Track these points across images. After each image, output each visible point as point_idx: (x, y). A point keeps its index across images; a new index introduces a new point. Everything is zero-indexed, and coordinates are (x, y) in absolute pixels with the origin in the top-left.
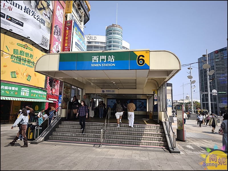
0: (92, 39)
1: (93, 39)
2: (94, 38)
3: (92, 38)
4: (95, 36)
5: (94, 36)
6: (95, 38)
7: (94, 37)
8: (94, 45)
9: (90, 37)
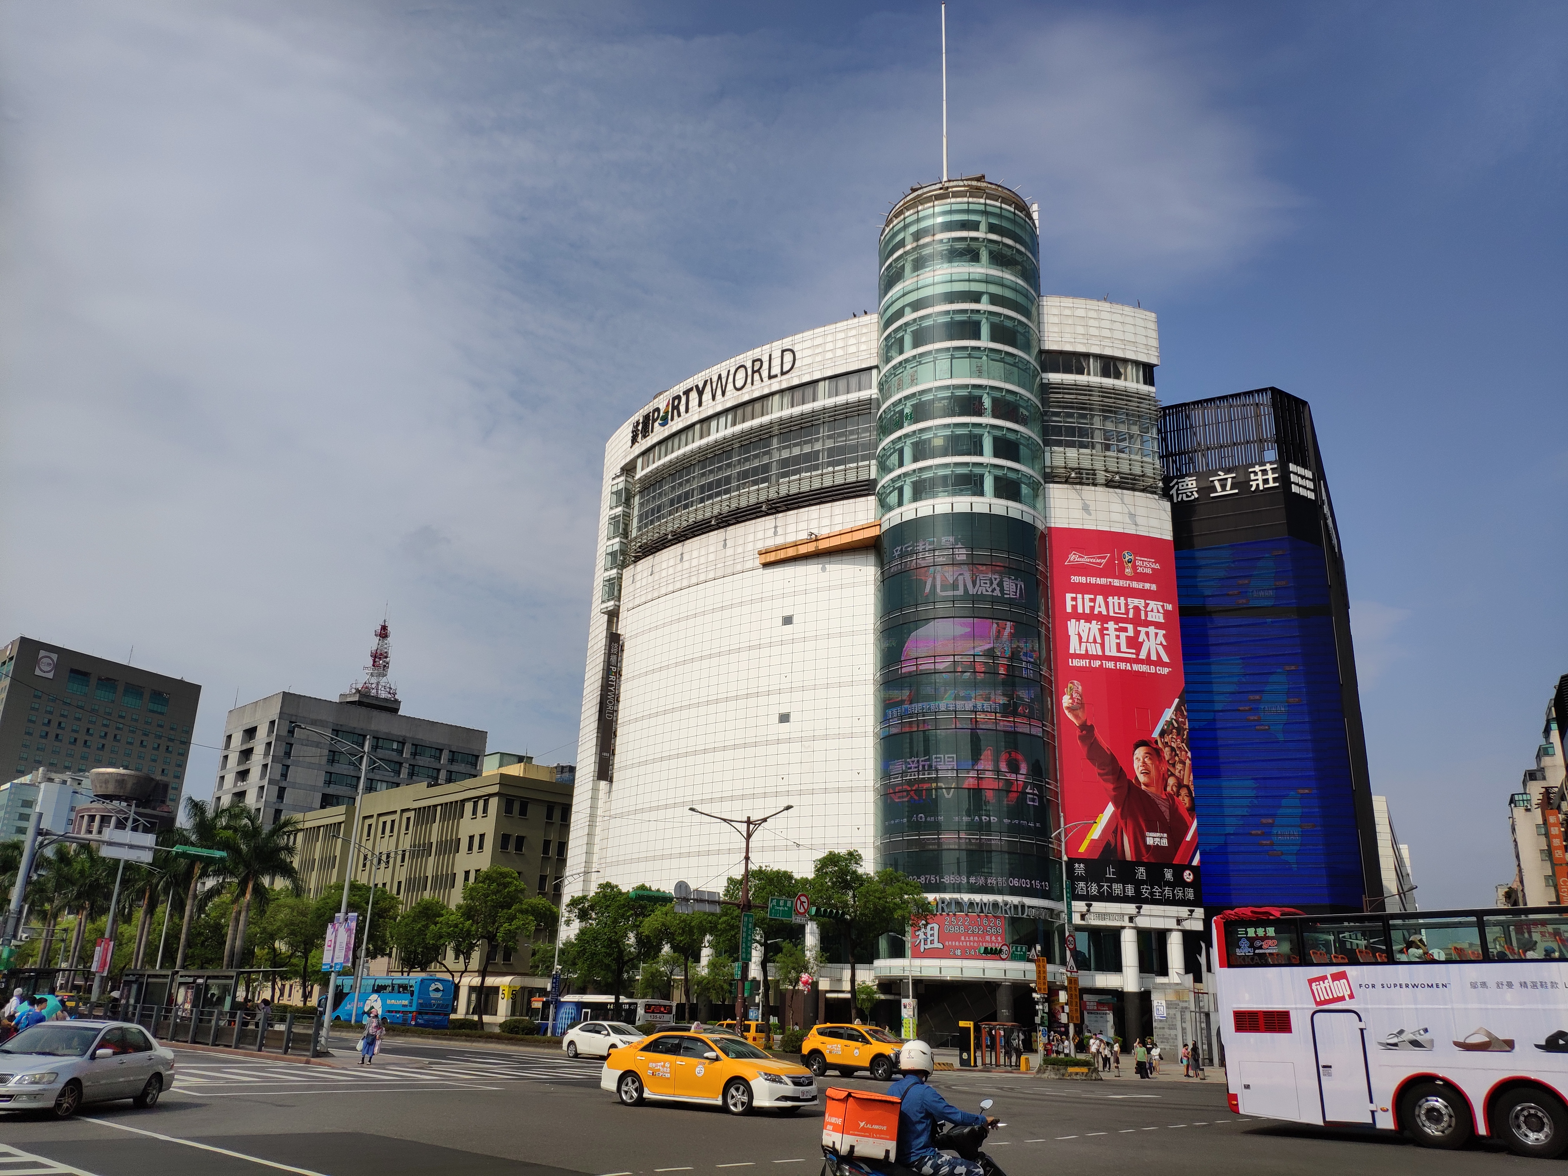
0: (765, 374)
1: (776, 370)
2: (776, 362)
3: (766, 365)
4: (787, 343)
5: (776, 347)
6: (788, 357)
7: (777, 354)
8: (781, 422)
9: (749, 365)
